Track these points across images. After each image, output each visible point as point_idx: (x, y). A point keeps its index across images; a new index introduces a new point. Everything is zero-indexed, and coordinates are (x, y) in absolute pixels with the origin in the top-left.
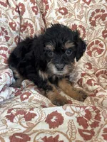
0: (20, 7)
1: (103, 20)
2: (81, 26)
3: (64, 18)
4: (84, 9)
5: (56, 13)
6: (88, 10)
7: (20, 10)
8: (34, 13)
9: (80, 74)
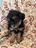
2: (32, 16)
3: (26, 13)
4: (34, 9)
5: (23, 11)
9: (28, 34)
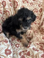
0: (4, 3)
1: (37, 13)
6: (32, 8)
7: (4, 4)
8: (11, 7)
